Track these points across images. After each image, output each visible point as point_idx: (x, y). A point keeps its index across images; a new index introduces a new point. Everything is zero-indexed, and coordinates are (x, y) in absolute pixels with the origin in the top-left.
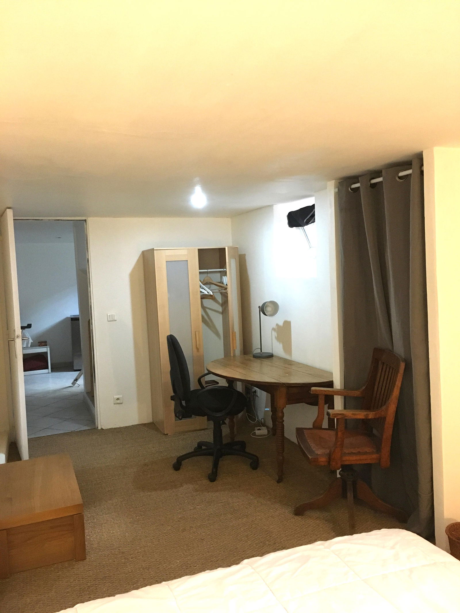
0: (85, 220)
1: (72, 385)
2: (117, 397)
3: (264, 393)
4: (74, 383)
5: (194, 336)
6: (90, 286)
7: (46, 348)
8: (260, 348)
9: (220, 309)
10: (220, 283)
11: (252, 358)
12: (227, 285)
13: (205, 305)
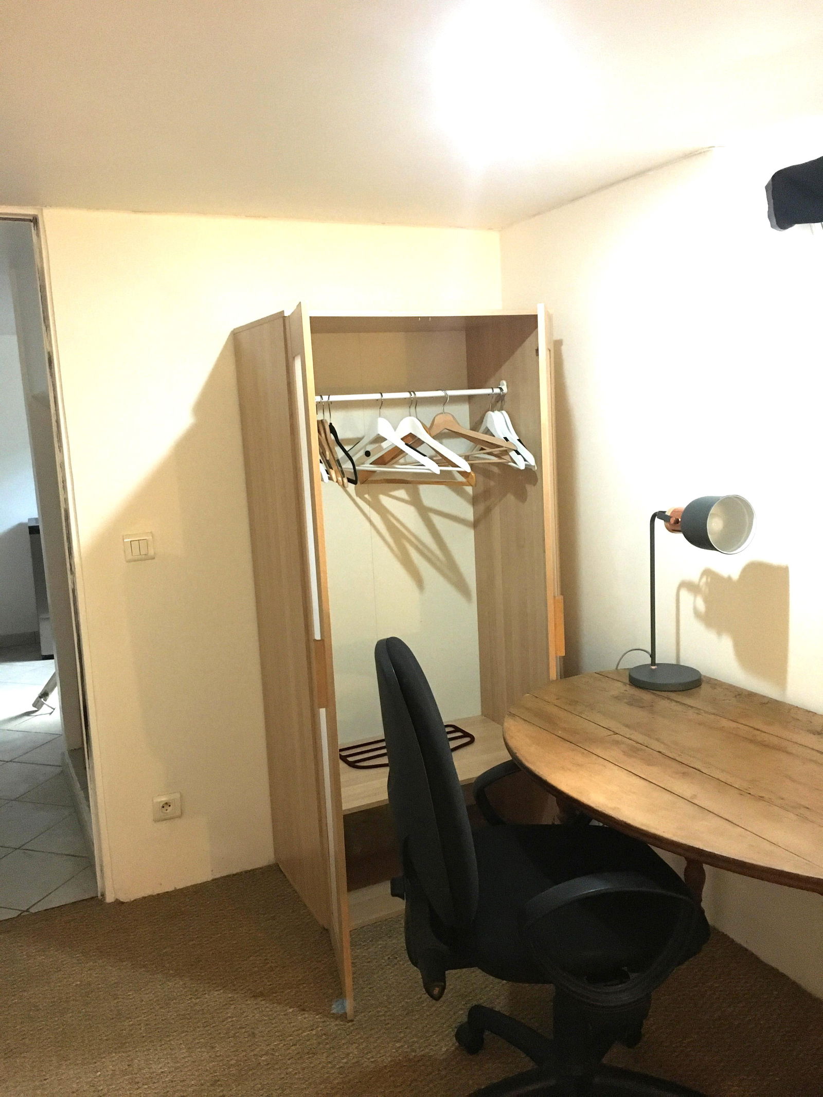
0: (34, 219)
1: (37, 709)
2: (164, 799)
4: (38, 704)
9: (468, 513)
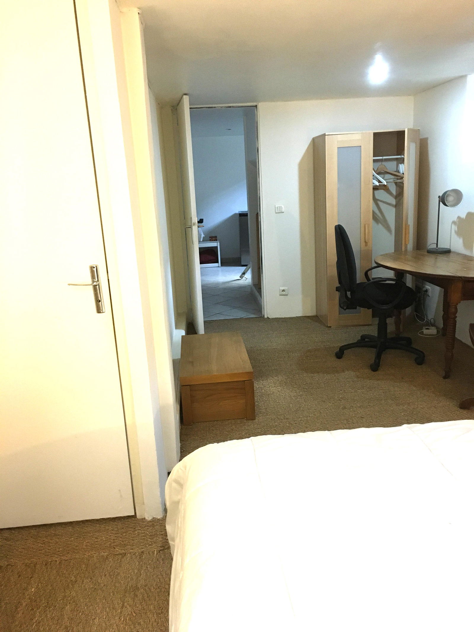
0: (256, 106)
1: (241, 279)
2: (282, 288)
3: (437, 289)
4: (241, 277)
5: (363, 229)
6: (259, 177)
7: (216, 243)
8: (436, 243)
9: (393, 202)
10: (396, 172)
11: (426, 253)
12: (403, 174)
13: (377, 197)
